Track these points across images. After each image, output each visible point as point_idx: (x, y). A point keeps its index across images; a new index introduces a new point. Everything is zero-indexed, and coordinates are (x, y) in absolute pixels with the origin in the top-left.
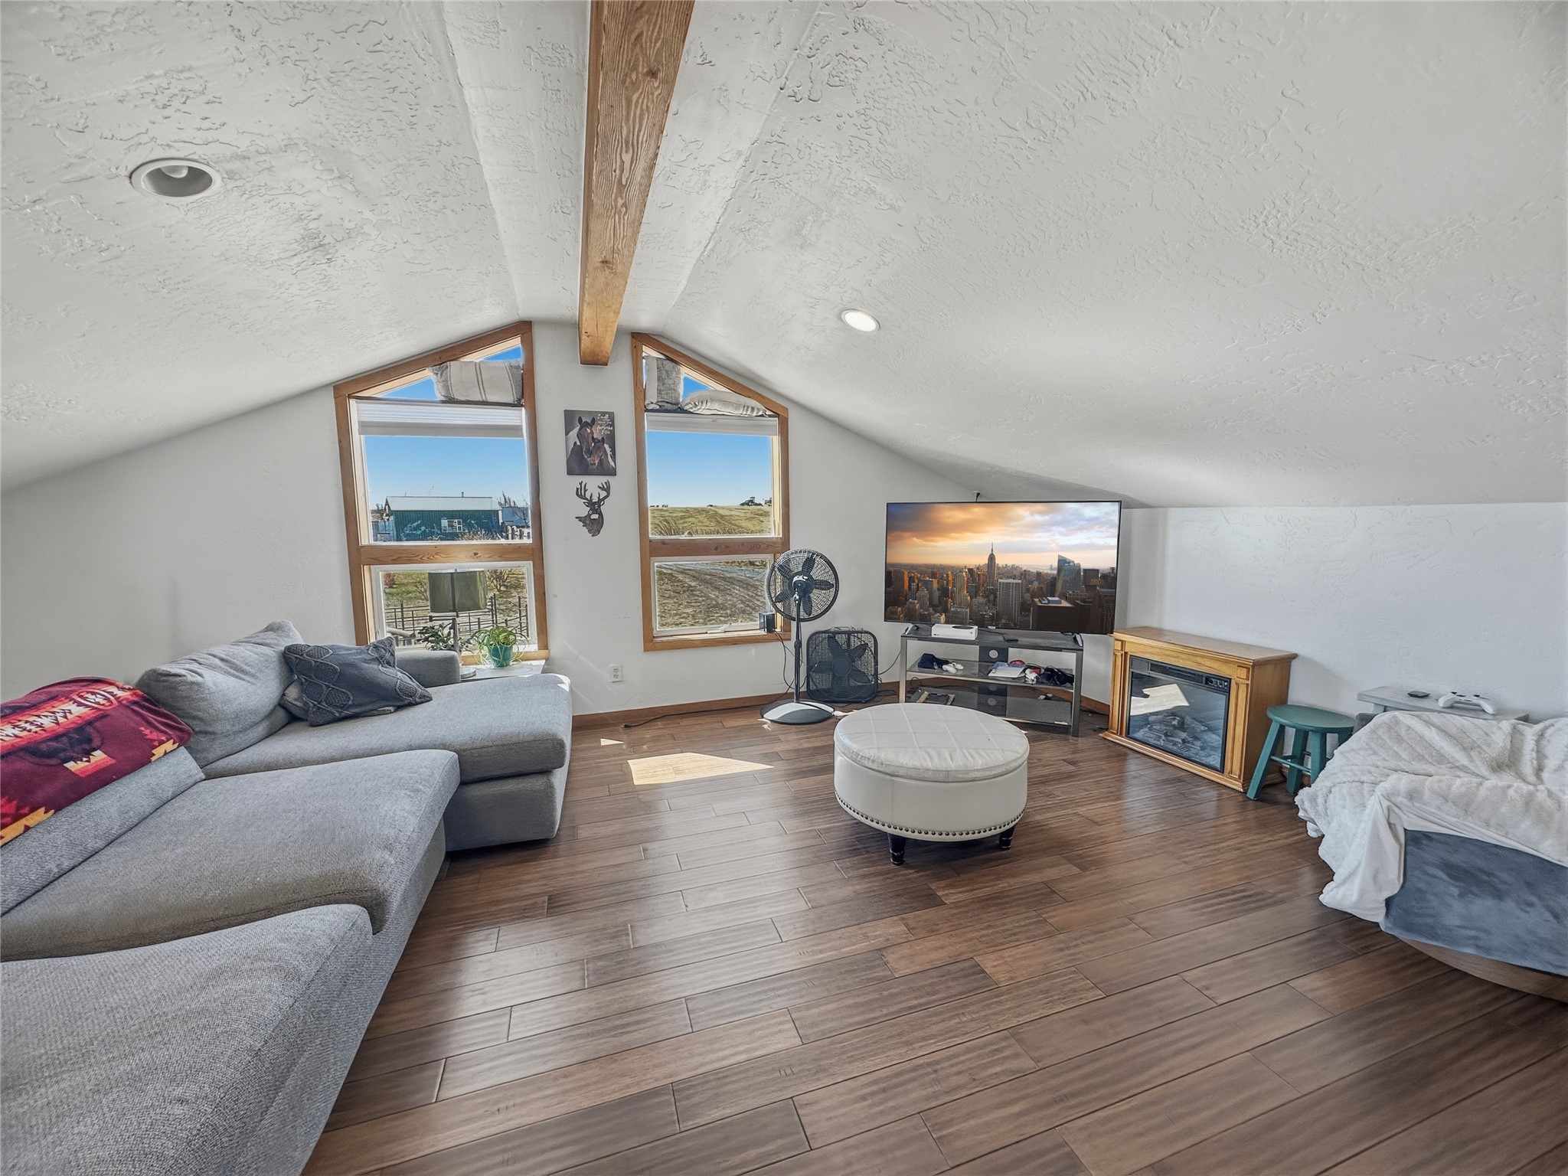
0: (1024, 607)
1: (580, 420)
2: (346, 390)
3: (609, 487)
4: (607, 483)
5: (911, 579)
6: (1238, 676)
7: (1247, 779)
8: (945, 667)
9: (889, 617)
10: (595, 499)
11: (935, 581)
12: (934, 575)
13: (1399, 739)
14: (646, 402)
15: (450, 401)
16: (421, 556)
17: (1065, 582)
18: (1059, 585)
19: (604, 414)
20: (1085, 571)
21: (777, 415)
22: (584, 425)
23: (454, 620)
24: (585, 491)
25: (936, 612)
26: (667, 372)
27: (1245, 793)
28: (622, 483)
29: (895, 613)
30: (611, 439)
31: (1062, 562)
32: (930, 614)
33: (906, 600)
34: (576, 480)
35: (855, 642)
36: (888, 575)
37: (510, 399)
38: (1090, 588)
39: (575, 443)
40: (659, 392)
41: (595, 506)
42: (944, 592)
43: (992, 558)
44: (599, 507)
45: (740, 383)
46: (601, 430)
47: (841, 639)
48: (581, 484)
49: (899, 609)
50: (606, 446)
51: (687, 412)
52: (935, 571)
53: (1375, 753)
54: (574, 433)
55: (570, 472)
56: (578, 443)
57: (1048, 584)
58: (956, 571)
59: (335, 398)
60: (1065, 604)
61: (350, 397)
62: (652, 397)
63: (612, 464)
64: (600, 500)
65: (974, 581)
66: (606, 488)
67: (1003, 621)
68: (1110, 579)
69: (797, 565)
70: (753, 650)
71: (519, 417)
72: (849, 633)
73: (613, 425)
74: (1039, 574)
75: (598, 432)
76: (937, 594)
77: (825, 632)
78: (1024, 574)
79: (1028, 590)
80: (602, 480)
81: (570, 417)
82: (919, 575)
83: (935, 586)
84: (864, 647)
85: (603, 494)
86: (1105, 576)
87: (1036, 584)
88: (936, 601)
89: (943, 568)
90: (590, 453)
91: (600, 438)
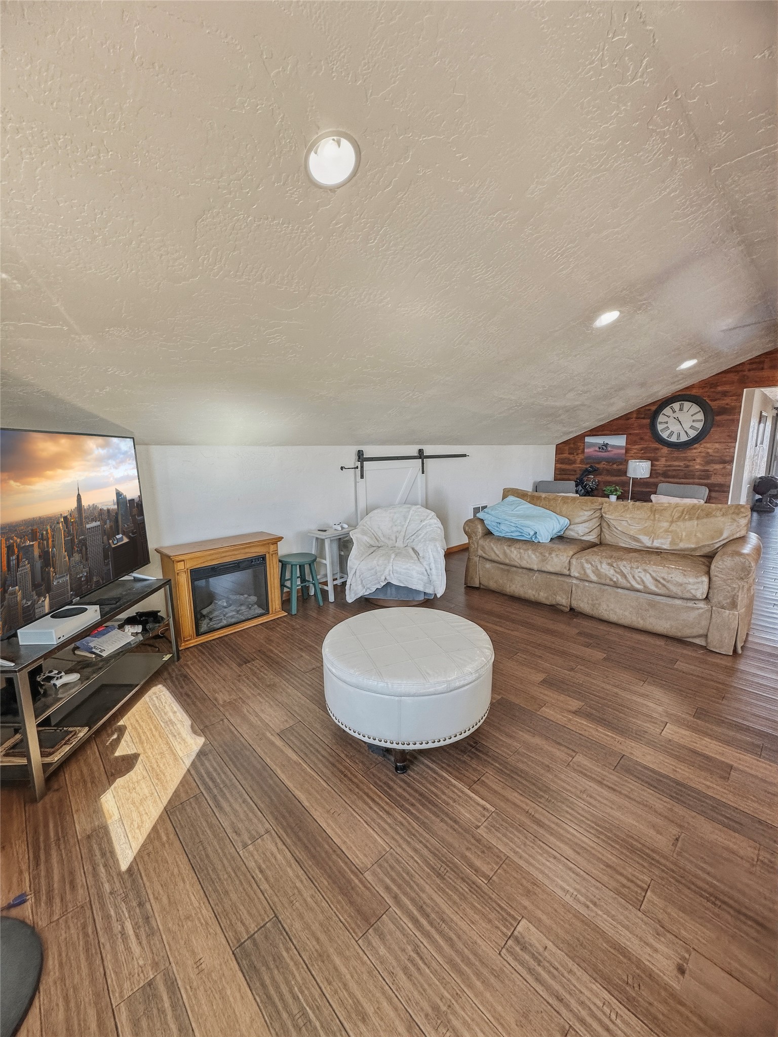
0: (106, 553)
5: (9, 548)
6: (271, 550)
11: (35, 544)
12: (33, 536)
17: (122, 516)
18: (120, 520)
20: (129, 501)
25: (40, 596)
31: (118, 495)
32: (34, 604)
33: (6, 591)
38: (133, 520)
42: (45, 558)
43: (79, 499)
52: (34, 529)
57: (113, 521)
60: (125, 540)
65: (69, 534)
68: (139, 507)
74: (107, 511)
78: (101, 514)
79: (105, 532)
82: (18, 540)
83: (36, 552)
87: (108, 524)
88: (39, 577)
89: (42, 523)
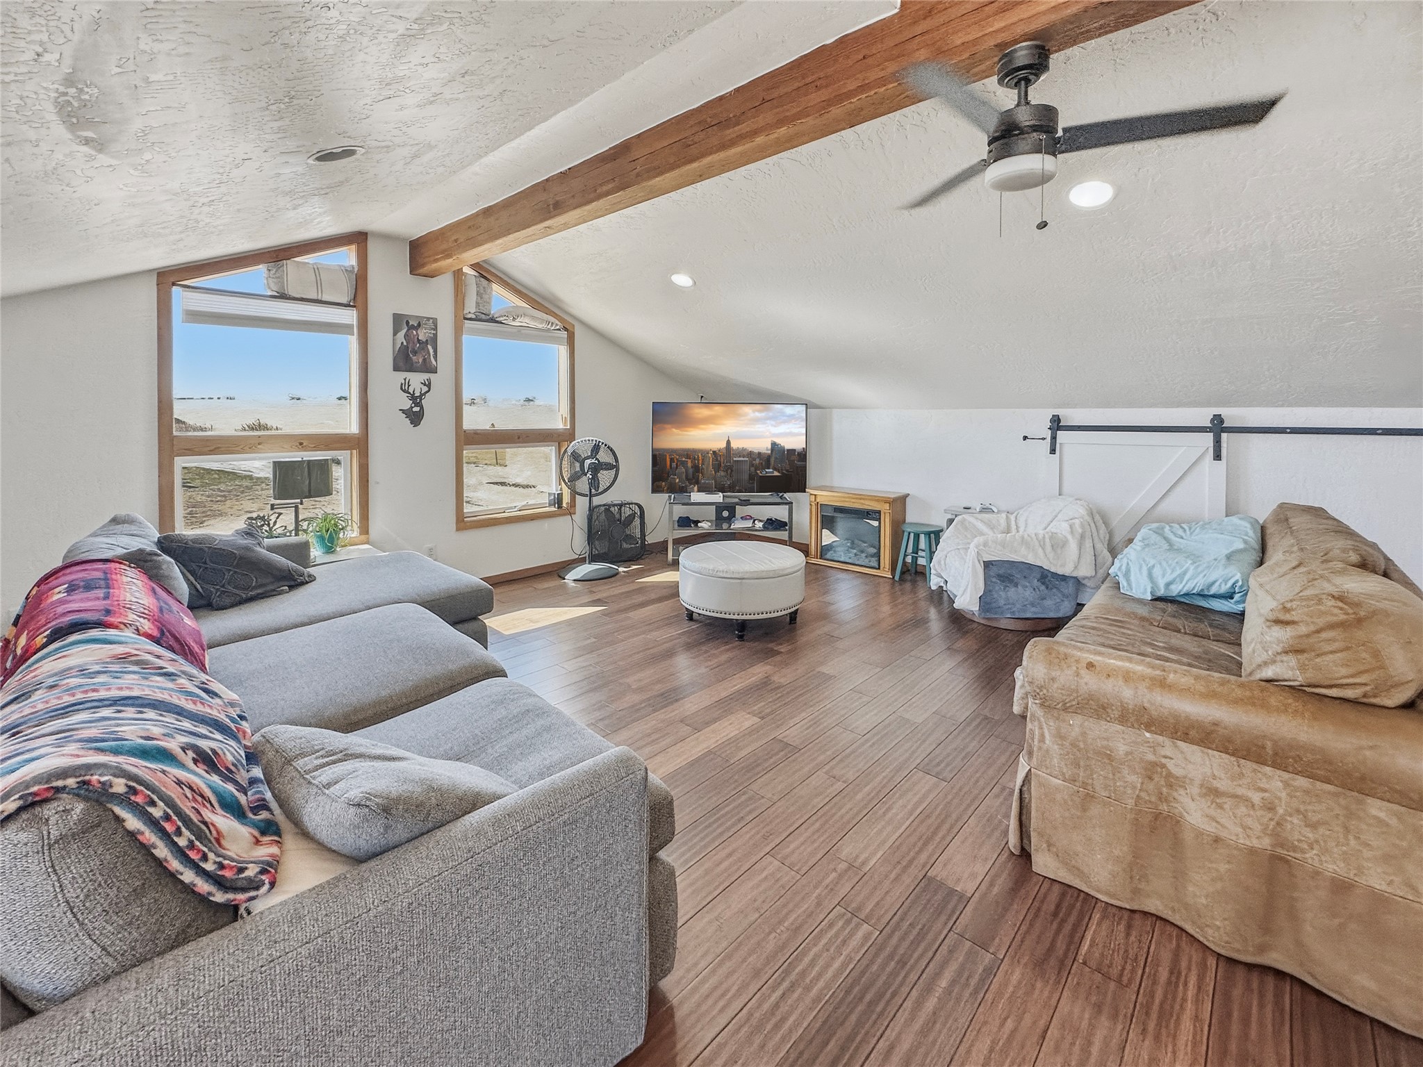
0: (752, 477)
1: (407, 323)
2: (168, 278)
3: (430, 383)
4: (429, 380)
5: (672, 460)
6: (885, 508)
7: (893, 570)
8: (699, 524)
9: (656, 489)
10: (417, 394)
11: (689, 461)
12: (688, 457)
13: (966, 529)
14: (465, 312)
15: (282, 296)
16: (241, 447)
17: (776, 458)
18: (772, 460)
19: (428, 319)
20: (788, 450)
21: (566, 329)
22: (411, 328)
23: (296, 508)
24: (409, 386)
25: (691, 484)
26: (484, 288)
27: (894, 578)
28: (442, 380)
29: (661, 487)
30: (434, 340)
31: (774, 444)
32: (686, 486)
33: (668, 476)
34: (401, 376)
35: (627, 512)
36: (654, 457)
37: (344, 300)
38: (791, 463)
39: (402, 343)
40: (478, 304)
41: (417, 400)
42: (697, 469)
43: (728, 442)
44: (421, 400)
45: (539, 301)
46: (425, 333)
47: (615, 510)
48: (405, 380)
49: (663, 483)
50: (430, 347)
51: (497, 322)
52: (689, 454)
53: (958, 538)
54: (401, 335)
55: (396, 368)
56: (405, 344)
57: (764, 460)
58: (705, 453)
59: (158, 285)
60: (776, 473)
61: (174, 284)
62: (471, 307)
63: (434, 363)
64: (422, 395)
65: (717, 460)
66: (428, 385)
67: (737, 488)
68: (802, 455)
69: (585, 451)
70: (546, 524)
71: (350, 317)
72: (621, 505)
73: (436, 329)
74: (759, 453)
75: (423, 334)
76: (691, 471)
77: (604, 505)
78: (750, 454)
79: (753, 465)
80: (424, 377)
81: (398, 320)
82: (677, 457)
83: (690, 465)
84: (632, 516)
85: (425, 389)
86: (799, 454)
87: (757, 461)
88: (690, 476)
89: (695, 451)
90: (415, 353)
91: (424, 340)
